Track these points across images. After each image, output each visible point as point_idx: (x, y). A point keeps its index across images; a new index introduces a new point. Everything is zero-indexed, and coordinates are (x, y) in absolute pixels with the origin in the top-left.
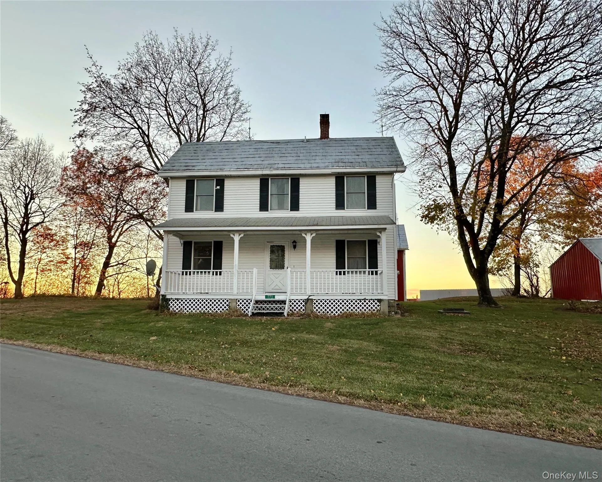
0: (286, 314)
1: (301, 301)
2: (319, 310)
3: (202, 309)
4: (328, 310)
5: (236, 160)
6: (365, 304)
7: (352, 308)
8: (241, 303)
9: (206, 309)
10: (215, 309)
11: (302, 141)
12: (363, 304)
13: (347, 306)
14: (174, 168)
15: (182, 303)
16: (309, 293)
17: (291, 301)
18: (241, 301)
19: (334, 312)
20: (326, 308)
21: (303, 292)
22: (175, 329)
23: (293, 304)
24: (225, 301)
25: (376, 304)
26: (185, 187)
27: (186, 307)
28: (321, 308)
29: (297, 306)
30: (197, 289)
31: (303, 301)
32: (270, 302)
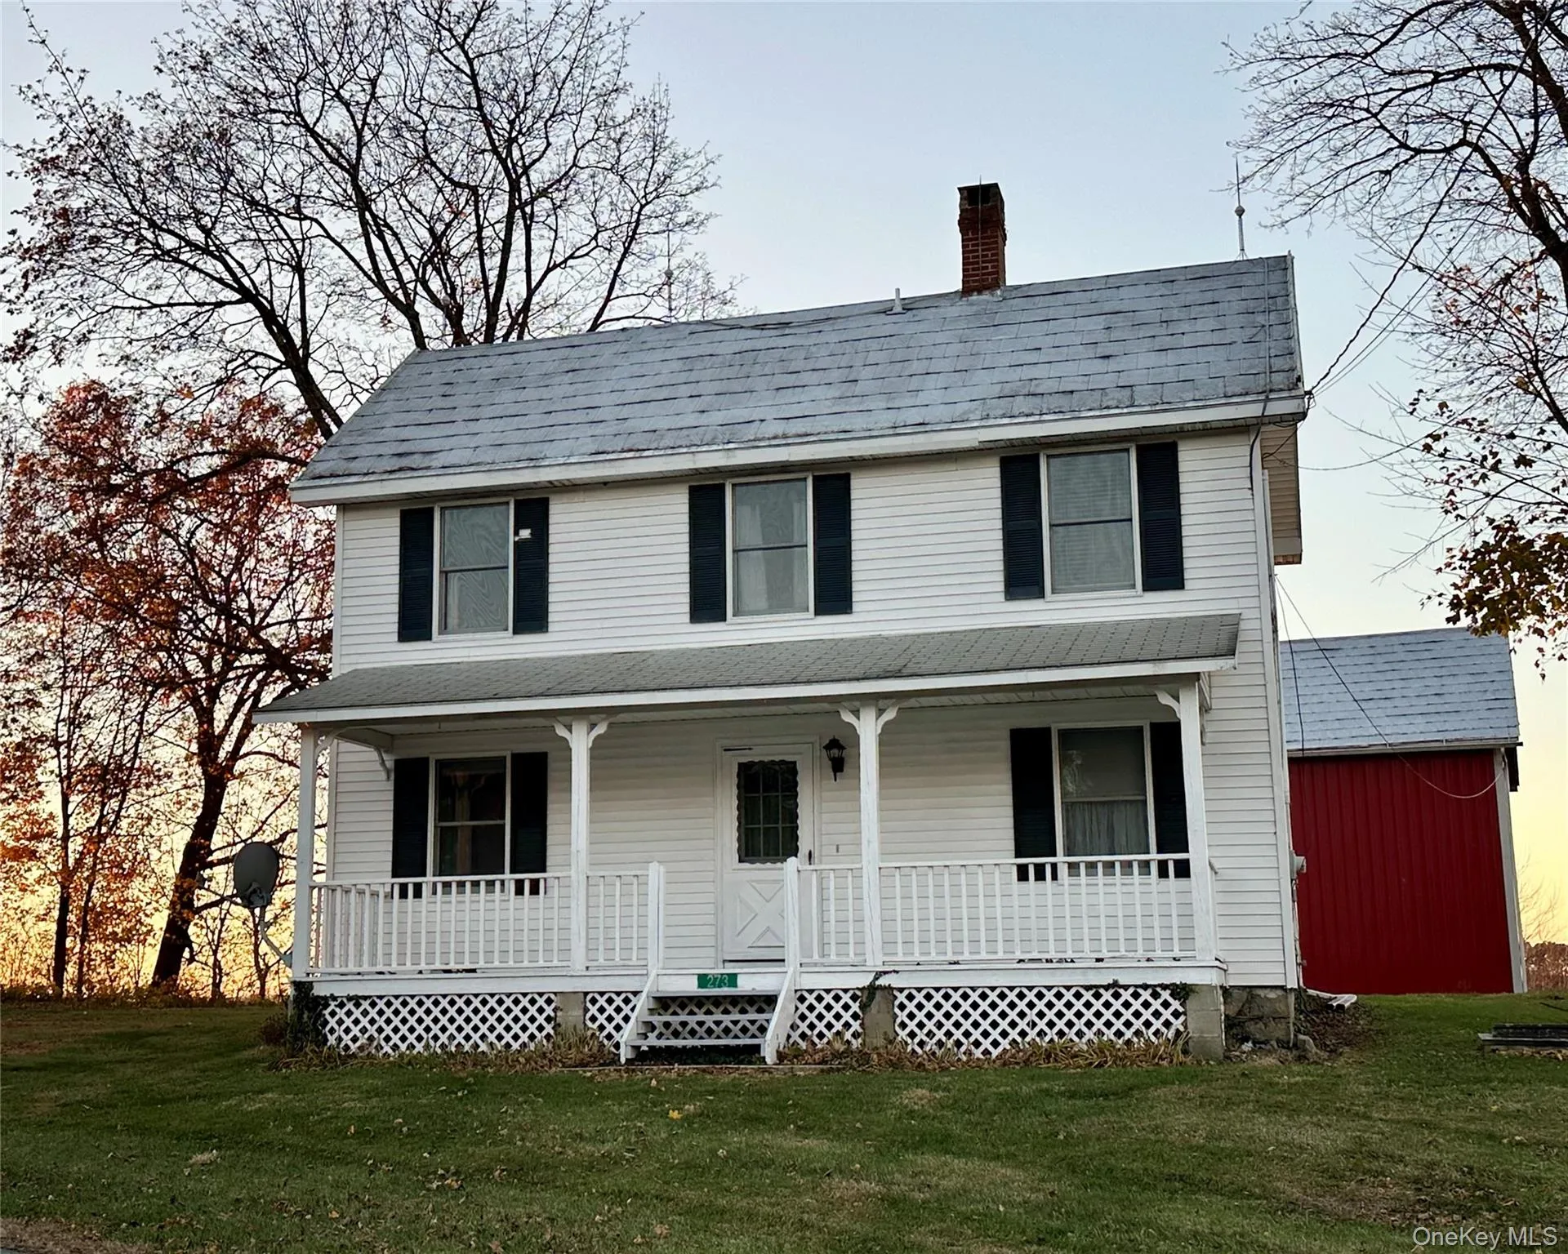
0: (769, 1054)
1: (846, 998)
2: (921, 1035)
3: (452, 1037)
4: (958, 1034)
5: (594, 415)
6: (1117, 1005)
7: (1060, 1024)
8: (602, 1010)
9: (468, 1038)
10: (500, 1037)
11: (885, 309)
12: (1107, 1005)
13: (1041, 1015)
14: (355, 466)
15: (373, 1013)
16: (875, 962)
17: (802, 999)
18: (602, 1001)
19: (986, 1044)
20: (948, 1025)
21: (852, 958)
22: (298, 1119)
23: (811, 1008)
24: (541, 1002)
25: (1166, 1005)
26: (397, 541)
27: (388, 1030)
28: (930, 1025)
29: (829, 1017)
30: (431, 954)
31: (854, 998)
32: (717, 1001)
